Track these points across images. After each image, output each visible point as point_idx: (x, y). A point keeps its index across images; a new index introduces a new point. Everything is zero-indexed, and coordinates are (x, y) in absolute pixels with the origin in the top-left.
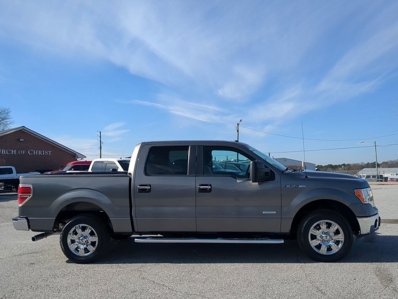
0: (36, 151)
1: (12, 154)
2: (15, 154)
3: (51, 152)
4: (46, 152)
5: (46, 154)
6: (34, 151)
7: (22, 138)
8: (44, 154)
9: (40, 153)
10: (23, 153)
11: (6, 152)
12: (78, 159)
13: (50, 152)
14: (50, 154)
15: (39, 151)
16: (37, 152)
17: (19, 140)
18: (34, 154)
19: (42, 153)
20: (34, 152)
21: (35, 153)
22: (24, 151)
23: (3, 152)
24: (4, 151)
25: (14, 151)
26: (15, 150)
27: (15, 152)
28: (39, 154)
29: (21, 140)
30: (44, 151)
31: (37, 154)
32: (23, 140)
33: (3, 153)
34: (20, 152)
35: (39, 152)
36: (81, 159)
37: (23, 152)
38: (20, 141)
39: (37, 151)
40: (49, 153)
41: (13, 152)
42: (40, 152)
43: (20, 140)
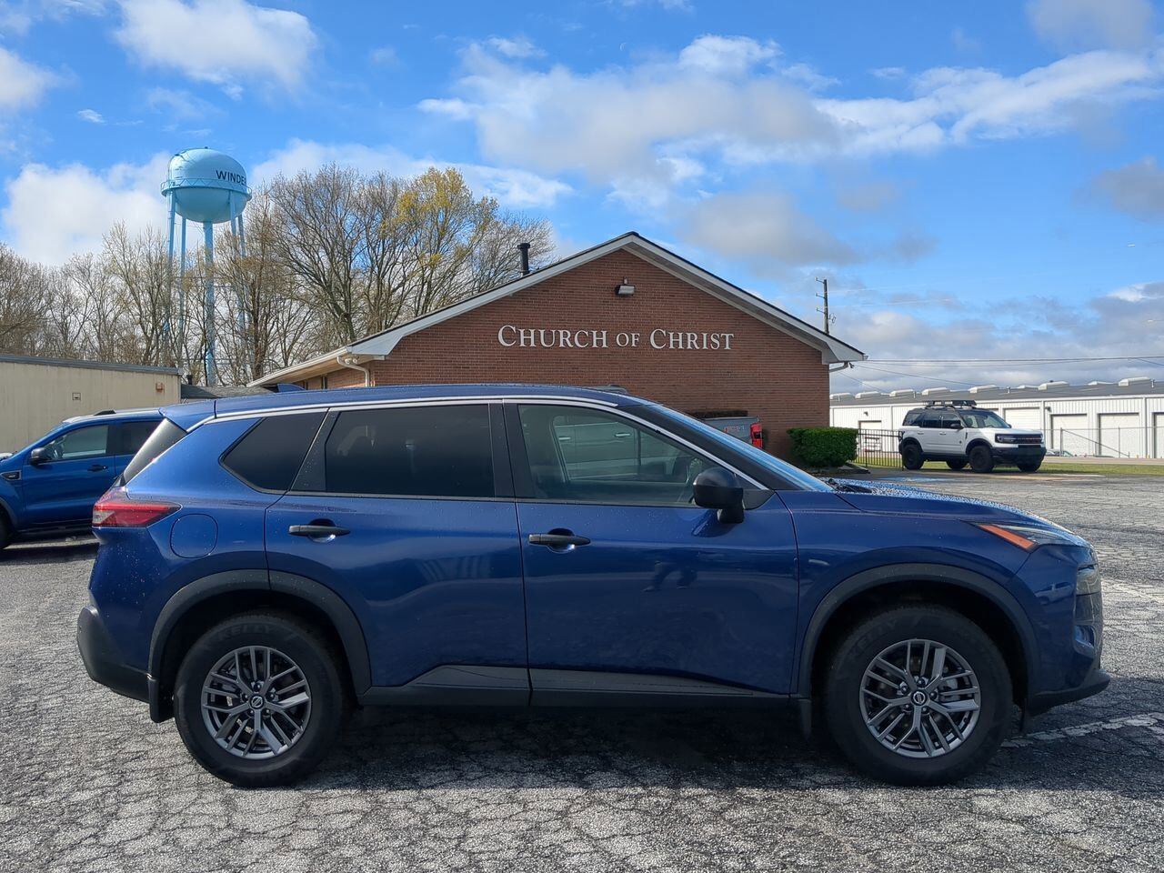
0: (676, 336)
1: (595, 345)
2: (604, 345)
3: (730, 337)
4: (715, 337)
5: (715, 345)
6: (671, 334)
7: (626, 282)
8: (705, 347)
9: (692, 342)
10: (633, 345)
11: (572, 340)
12: (832, 366)
13: (727, 335)
14: (727, 348)
15: (689, 334)
16: (680, 340)
17: (618, 288)
18: (672, 347)
19: (700, 342)
20: (672, 340)
21: (676, 344)
22: (636, 336)
23: (565, 341)
24: (565, 335)
25: (599, 335)
26: (604, 333)
27: (604, 339)
28: (689, 347)
29: (624, 290)
30: (705, 335)
31: (681, 347)
32: (631, 292)
33: (562, 345)
34: (623, 339)
35: (689, 341)
36: (842, 364)
37: (631, 340)
38: (624, 296)
39: (680, 334)
40: (722, 341)
41: (600, 339)
42: (692, 338)
43: (620, 292)
